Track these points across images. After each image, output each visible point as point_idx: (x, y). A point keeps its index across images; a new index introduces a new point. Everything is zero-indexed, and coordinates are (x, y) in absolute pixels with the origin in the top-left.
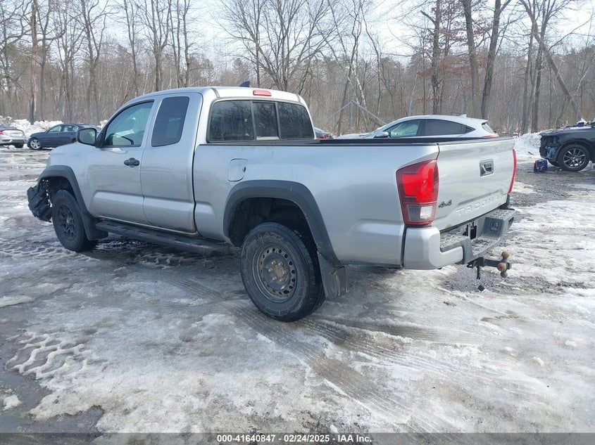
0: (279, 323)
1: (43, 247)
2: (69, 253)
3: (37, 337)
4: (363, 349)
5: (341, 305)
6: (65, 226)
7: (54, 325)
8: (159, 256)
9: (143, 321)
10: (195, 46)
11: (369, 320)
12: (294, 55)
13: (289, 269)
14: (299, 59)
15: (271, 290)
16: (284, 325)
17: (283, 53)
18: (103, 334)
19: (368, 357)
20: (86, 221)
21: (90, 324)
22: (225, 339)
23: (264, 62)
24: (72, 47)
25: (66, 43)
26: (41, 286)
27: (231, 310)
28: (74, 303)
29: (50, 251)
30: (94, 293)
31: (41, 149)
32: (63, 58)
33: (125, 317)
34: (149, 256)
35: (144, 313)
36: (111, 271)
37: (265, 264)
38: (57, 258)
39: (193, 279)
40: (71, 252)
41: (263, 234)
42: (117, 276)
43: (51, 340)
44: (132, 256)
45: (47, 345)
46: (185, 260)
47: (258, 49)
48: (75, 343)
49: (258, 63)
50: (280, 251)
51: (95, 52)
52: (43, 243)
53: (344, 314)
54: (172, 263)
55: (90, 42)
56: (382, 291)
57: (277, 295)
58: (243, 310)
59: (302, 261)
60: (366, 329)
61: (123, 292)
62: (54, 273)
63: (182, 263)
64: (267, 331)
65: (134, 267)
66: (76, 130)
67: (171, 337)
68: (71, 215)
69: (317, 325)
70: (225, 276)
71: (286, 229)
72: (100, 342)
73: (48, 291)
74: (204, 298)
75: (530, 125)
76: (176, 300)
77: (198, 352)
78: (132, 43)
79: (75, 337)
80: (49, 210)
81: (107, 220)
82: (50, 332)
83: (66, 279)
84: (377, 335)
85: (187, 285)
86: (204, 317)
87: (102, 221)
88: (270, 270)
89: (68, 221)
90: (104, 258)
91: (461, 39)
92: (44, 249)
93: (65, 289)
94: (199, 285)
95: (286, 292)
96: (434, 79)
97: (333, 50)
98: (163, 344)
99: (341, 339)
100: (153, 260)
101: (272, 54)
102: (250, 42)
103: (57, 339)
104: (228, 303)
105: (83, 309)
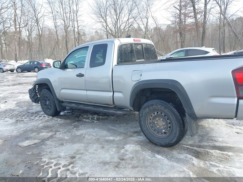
0: (162, 148)
1: (36, 115)
2: (49, 117)
3: (49, 161)
4: (211, 160)
5: (188, 137)
6: (46, 105)
7: (55, 155)
8: (91, 116)
9: (96, 150)
10: (81, 26)
11: (206, 144)
12: (122, 27)
13: (167, 122)
14: (124, 28)
15: (156, 132)
16: (165, 149)
17: (117, 27)
18: (80, 158)
19: (217, 164)
20: (56, 102)
21: (71, 153)
22: (141, 158)
23: (110, 31)
24: (31, 30)
25: (29, 28)
26: (42, 134)
27: (136, 142)
28: (60, 142)
29: (40, 117)
30: (67, 136)
31: (22, 72)
32: (28, 35)
33: (87, 148)
34: (85, 116)
35: (95, 146)
36: (71, 125)
37: (153, 120)
38: (45, 120)
39: (110, 127)
40: (50, 117)
41: (152, 105)
42: (75, 127)
43: (56, 163)
44: (78, 117)
45: (55, 165)
46: (103, 117)
47: (107, 25)
48: (68, 164)
49: (107, 31)
50: (161, 113)
51: (40, 32)
52: (36, 113)
53: (192, 142)
54: (98, 119)
55: (38, 27)
56: (203, 128)
57: (160, 135)
58: (142, 142)
59: (176, 118)
60: (206, 149)
61: (81, 135)
62: (46, 128)
63: (102, 119)
64: (159, 153)
65: (81, 122)
66: (36, 63)
67: (114, 158)
68: (49, 100)
69: (181, 148)
70: (124, 124)
71: (165, 103)
72: (80, 163)
73: (46, 137)
74: (120, 136)
75: (222, 50)
76: (108, 138)
77: (130, 166)
78: (56, 27)
79: (67, 160)
80: (38, 98)
81: (66, 102)
82: (54, 158)
83: (51, 130)
84: (214, 152)
85: (109, 130)
86: (125, 147)
87: (64, 102)
88: (155, 123)
89: (47, 103)
90: (66, 119)
91: (191, 16)
92: (37, 116)
93: (53, 135)
94: (115, 130)
95: (165, 133)
96: (181, 33)
97: (139, 24)
98: (111, 162)
99: (197, 155)
100: (88, 118)
101: (113, 27)
102: (104, 23)
103: (59, 162)
104: (132, 138)
105: (65, 145)
